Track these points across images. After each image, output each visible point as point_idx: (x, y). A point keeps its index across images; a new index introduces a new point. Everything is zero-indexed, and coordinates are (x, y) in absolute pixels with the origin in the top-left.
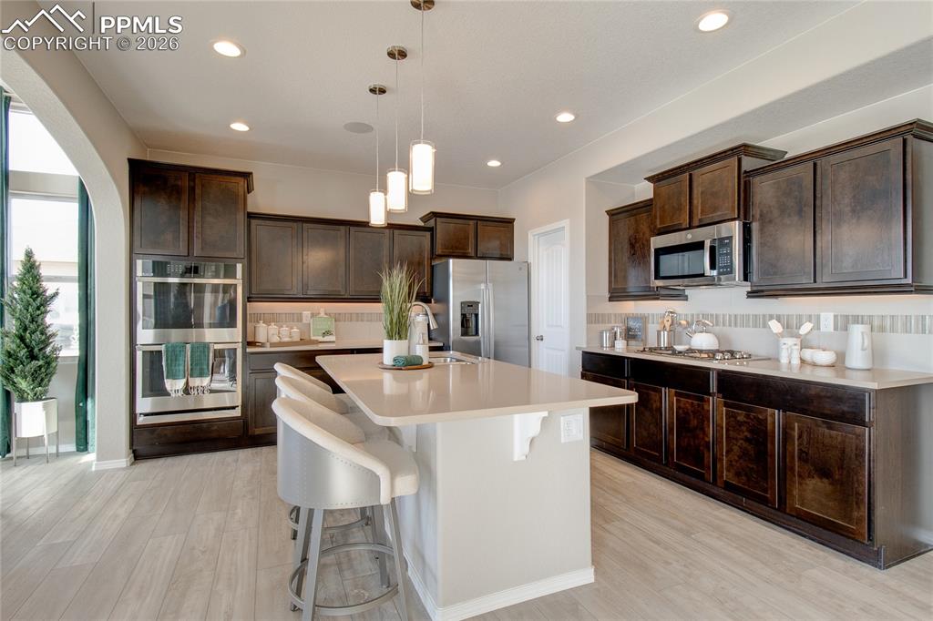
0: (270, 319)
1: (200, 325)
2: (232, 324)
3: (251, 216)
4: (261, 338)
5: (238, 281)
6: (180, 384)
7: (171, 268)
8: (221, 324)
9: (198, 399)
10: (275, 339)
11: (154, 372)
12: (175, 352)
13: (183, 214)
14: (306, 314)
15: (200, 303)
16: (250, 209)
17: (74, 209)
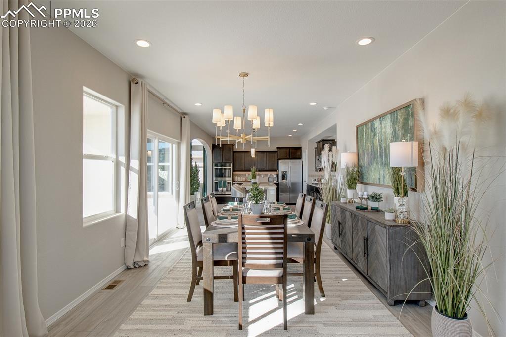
0: (238, 176)
1: (225, 177)
2: (230, 177)
3: (234, 152)
4: (236, 180)
5: (231, 167)
6: (221, 188)
7: (219, 165)
8: (228, 177)
9: (224, 192)
10: (239, 180)
11: (216, 186)
12: (220, 182)
13: (221, 152)
14: (247, 174)
15: (225, 172)
16: (235, 151)
17: (202, 152)
